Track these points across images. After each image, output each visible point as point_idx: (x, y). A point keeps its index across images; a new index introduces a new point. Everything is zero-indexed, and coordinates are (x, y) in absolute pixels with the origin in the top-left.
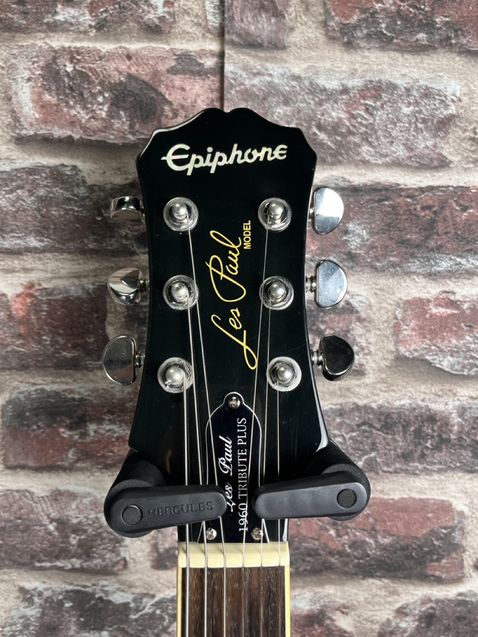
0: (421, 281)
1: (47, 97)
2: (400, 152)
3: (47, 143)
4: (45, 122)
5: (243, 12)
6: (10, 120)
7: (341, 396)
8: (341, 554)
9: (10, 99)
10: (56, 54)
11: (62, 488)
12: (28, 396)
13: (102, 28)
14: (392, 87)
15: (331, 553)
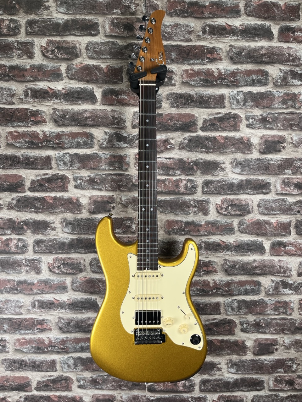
0: (187, 65)
1: (112, 27)
2: (182, 38)
3: (111, 36)
4: (111, 32)
5: (150, 10)
6: (104, 32)
7: (171, 91)
8: (171, 126)
9: (104, 28)
10: (113, 19)
11: (113, 109)
12: (107, 89)
13: (122, 14)
14: (180, 24)
15: (169, 126)
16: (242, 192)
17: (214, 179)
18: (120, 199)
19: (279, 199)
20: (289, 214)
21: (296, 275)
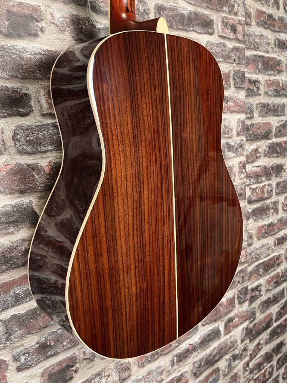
16: (191, 29)
17: (166, 5)
18: (52, 14)
19: (221, 43)
20: (229, 62)
21: (236, 135)
